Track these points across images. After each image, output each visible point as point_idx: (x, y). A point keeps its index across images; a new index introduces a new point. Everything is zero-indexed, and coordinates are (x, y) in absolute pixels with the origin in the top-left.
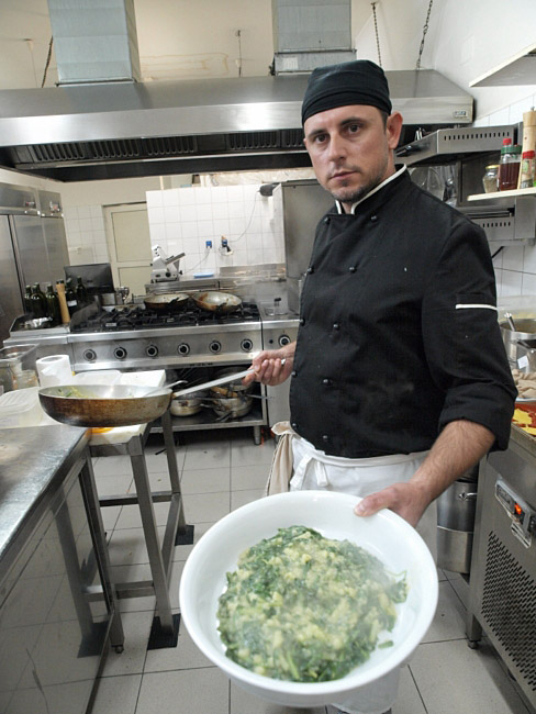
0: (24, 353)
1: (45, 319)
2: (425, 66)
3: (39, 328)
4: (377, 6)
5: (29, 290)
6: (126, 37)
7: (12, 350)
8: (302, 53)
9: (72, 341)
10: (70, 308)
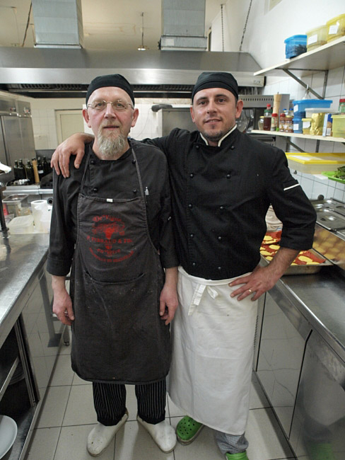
0: (22, 198)
1: (26, 180)
2: (244, 50)
3: (22, 185)
4: (224, 7)
5: (16, 163)
6: (76, 20)
7: (15, 197)
8: (177, 36)
9: (41, 193)
10: (40, 175)
